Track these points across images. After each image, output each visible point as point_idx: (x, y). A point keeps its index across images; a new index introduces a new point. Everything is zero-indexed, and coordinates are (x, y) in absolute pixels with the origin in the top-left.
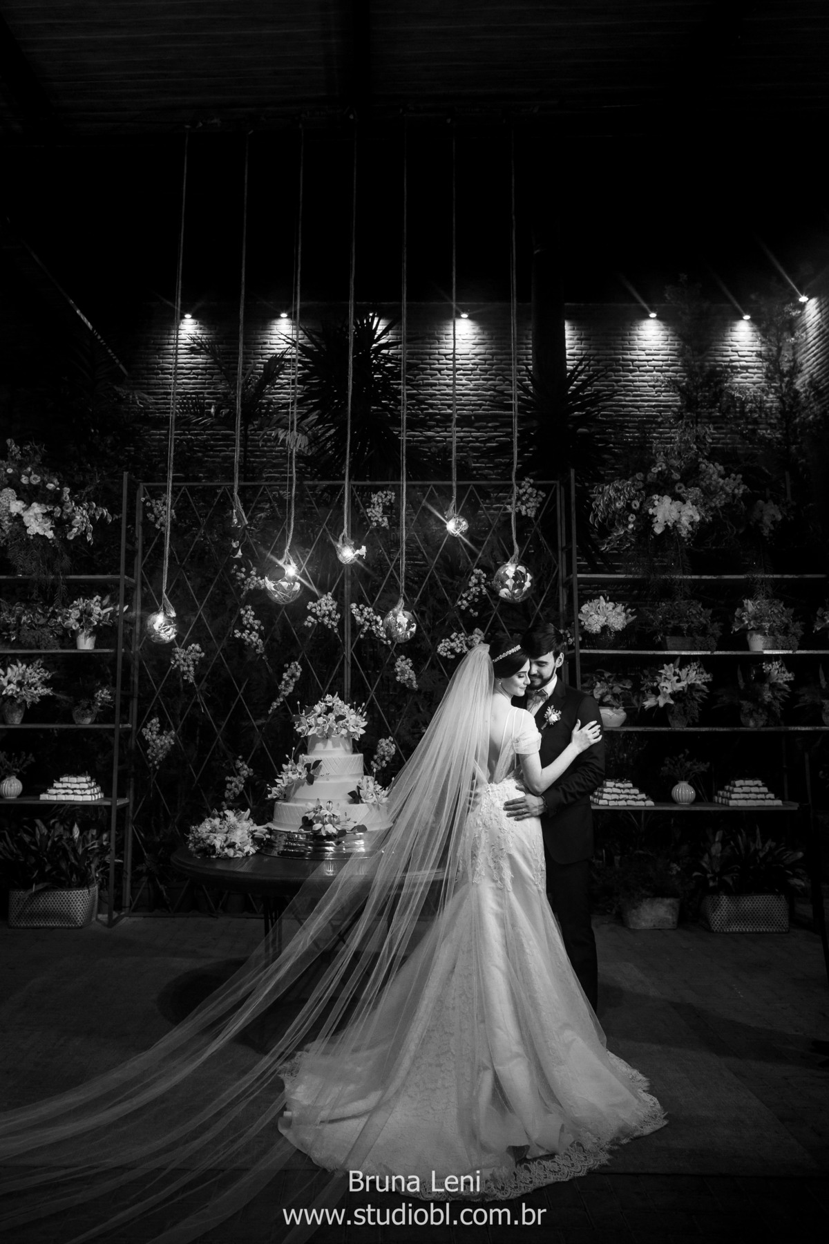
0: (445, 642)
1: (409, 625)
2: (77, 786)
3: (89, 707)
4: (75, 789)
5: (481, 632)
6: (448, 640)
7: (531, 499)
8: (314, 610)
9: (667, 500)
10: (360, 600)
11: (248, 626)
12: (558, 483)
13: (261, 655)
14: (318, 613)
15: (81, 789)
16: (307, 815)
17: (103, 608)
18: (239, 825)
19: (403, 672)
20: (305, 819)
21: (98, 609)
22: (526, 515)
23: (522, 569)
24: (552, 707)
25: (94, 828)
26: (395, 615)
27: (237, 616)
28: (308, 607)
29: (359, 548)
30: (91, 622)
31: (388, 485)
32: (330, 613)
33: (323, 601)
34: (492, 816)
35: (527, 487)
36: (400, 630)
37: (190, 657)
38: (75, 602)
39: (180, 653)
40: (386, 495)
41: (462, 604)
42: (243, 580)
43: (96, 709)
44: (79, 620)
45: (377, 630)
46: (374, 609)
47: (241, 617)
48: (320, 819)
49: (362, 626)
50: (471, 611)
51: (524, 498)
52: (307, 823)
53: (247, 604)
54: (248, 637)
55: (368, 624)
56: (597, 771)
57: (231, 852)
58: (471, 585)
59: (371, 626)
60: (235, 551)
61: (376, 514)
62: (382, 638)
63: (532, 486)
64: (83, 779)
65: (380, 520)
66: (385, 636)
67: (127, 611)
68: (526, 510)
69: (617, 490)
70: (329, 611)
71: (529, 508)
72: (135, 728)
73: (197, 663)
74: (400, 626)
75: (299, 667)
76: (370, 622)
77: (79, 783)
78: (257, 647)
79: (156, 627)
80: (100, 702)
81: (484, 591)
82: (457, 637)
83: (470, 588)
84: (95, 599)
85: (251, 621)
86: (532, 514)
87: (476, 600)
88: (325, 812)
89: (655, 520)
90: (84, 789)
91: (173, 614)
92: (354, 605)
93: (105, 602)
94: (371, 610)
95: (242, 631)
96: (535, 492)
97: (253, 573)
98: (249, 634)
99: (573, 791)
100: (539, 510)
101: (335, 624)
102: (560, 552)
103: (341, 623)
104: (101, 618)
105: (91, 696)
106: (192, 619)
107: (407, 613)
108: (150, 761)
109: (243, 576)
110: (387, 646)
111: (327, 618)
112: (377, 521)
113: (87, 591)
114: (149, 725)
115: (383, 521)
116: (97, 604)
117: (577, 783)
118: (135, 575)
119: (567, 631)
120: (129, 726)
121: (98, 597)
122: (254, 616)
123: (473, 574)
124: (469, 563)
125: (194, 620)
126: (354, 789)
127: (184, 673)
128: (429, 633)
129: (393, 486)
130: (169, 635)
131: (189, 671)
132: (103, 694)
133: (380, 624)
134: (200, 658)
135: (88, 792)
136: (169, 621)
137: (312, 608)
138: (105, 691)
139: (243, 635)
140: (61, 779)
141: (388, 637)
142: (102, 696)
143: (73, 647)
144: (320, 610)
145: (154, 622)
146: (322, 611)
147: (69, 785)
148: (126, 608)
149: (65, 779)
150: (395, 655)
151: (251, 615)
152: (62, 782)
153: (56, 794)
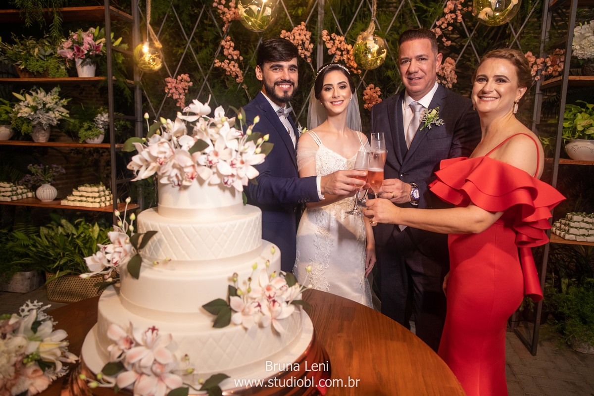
1: (379, 52)
2: (90, 195)
3: (90, 129)
4: (88, 197)
5: (453, 61)
10: (332, 30)
11: (230, 57)
13: (242, 84)
15: (92, 197)
17: (95, 39)
19: (371, 100)
21: (88, 38)
26: (364, 39)
27: (220, 48)
28: (282, 36)
30: (83, 52)
32: (303, 43)
33: (296, 30)
36: (370, 56)
37: (180, 86)
38: (71, 33)
39: (171, 82)
42: (223, 13)
44: (72, 48)
45: (349, 59)
46: (346, 39)
47: (223, 48)
49: (333, 55)
50: (444, 39)
53: (228, 35)
54: (228, 67)
55: (339, 53)
58: (446, 11)
59: (342, 55)
62: (353, 67)
64: (95, 189)
66: (355, 65)
67: (120, 43)
70: (302, 40)
73: (186, 91)
74: (370, 52)
76: (342, 51)
77: (92, 192)
78: (237, 76)
80: (100, 124)
81: (460, 17)
83: (444, 15)
84: (89, 31)
85: (230, 51)
87: (450, 28)
90: (95, 198)
91: (158, 45)
92: (325, 33)
93: (98, 34)
94: (342, 38)
97: (232, 4)
101: (308, 54)
103: (314, 54)
105: (91, 118)
107: (378, 39)
109: (223, 8)
110: (357, 75)
121: (92, 30)
122: (233, 47)
127: (177, 101)
130: (156, 64)
131: (180, 99)
132: (103, 117)
133: (351, 53)
134: (190, 87)
135: (98, 200)
136: (154, 51)
138: (105, 115)
139: (223, 64)
140: (79, 188)
141: (359, 65)
142: (103, 119)
143: (76, 75)
144: (294, 39)
145: (142, 54)
146: (295, 41)
147: (84, 194)
148: (120, 39)
149: (81, 188)
150: (364, 83)
151: (230, 46)
152: (79, 191)
153: (73, 201)
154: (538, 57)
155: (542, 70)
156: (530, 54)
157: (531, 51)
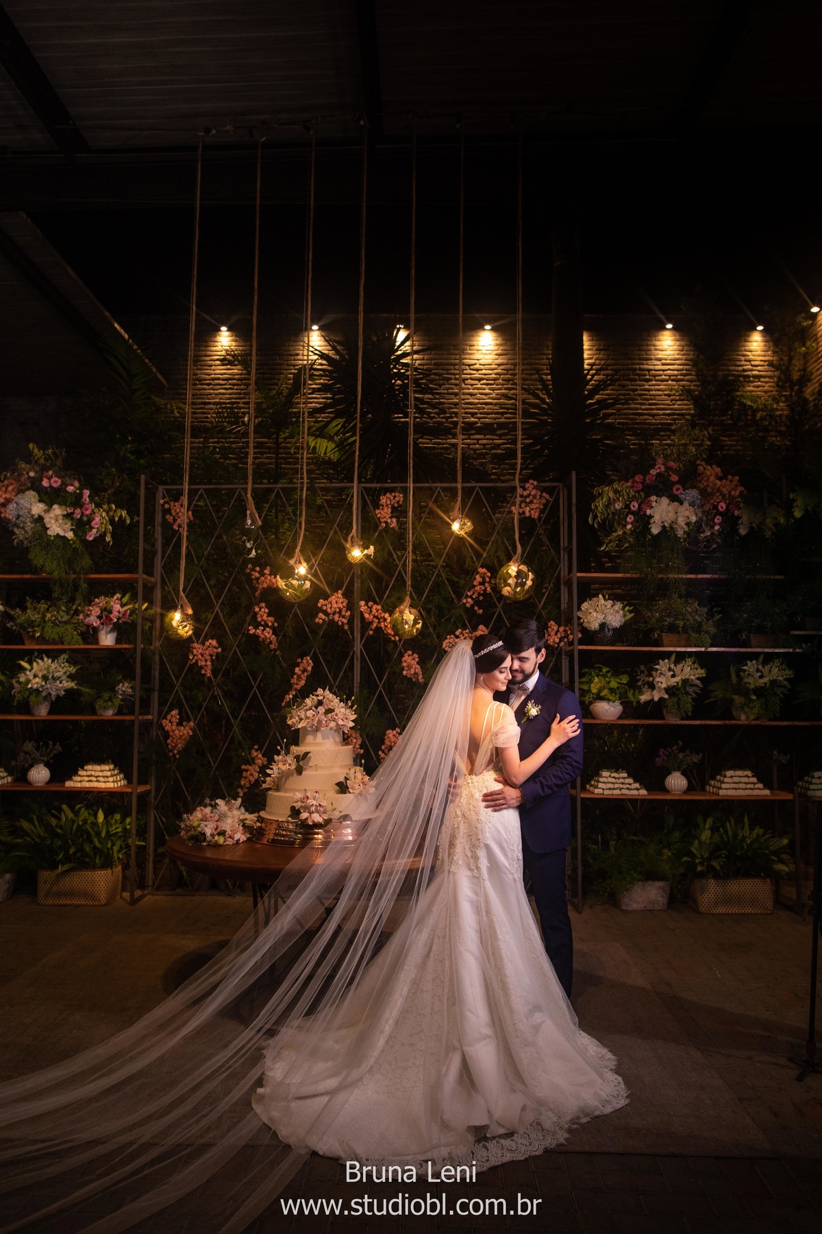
0: (450, 638)
1: (415, 622)
2: (101, 774)
3: (110, 699)
4: (99, 776)
5: (484, 629)
6: (452, 636)
7: (535, 501)
8: (324, 608)
9: (665, 501)
10: (369, 598)
11: (263, 623)
12: (560, 485)
13: (275, 650)
14: (329, 610)
15: (103, 777)
16: (294, 805)
17: (122, 606)
18: (229, 814)
19: (409, 667)
20: (293, 808)
21: (117, 606)
22: (530, 517)
23: (524, 568)
24: (533, 701)
25: (117, 813)
26: (402, 613)
27: (252, 614)
28: (319, 605)
29: (368, 548)
30: (111, 620)
31: (397, 487)
32: (340, 611)
33: (333, 599)
34: (471, 808)
35: (530, 489)
36: (407, 627)
37: (207, 652)
38: (96, 600)
39: (197, 648)
40: (395, 497)
41: (467, 602)
42: (257, 579)
43: (117, 702)
44: (100, 617)
45: (386, 626)
46: (382, 606)
47: (255, 614)
48: (307, 808)
49: (371, 623)
50: (476, 608)
51: (528, 500)
52: (295, 812)
53: (261, 601)
54: (262, 633)
55: (377, 621)
56: (574, 764)
57: (221, 840)
58: (475, 583)
59: (379, 622)
60: (250, 550)
61: (384, 514)
62: (390, 634)
63: (535, 488)
64: (107, 767)
65: (389, 521)
66: (392, 633)
67: (146, 609)
68: (530, 512)
69: (616, 492)
70: (339, 608)
71: (533, 509)
72: (155, 720)
73: (214, 658)
74: (407, 623)
75: (310, 662)
76: (379, 619)
77: (102, 771)
78: (271, 643)
79: (175, 623)
80: (121, 695)
81: (489, 589)
82: (461, 633)
83: (474, 586)
84: (115, 597)
85: (265, 617)
86: (535, 515)
87: (481, 598)
88: (311, 802)
89: (652, 521)
90: (107, 777)
91: (190, 612)
92: (362, 603)
93: (125, 600)
94: (379, 607)
95: (256, 628)
96: (539, 493)
97: (267, 571)
98: (263, 630)
99: (550, 783)
100: (542, 512)
101: (345, 621)
102: (562, 552)
103: (351, 621)
104: (121, 615)
105: (113, 689)
106: (209, 616)
107: (413, 610)
108: (171, 751)
109: (257, 575)
110: (395, 642)
111: (337, 615)
112: (386, 523)
113: (108, 589)
114: (169, 717)
115: (392, 521)
116: (117, 601)
117: (554, 776)
118: (155, 574)
119: (567, 628)
120: (150, 717)
121: (118, 595)
122: (268, 613)
123: (478, 573)
124: (474, 563)
125: (211, 617)
126: (342, 780)
127: (202, 668)
128: (435, 630)
129: (402, 487)
130: (185, 631)
131: (206, 666)
132: (124, 688)
133: (388, 621)
134: (217, 653)
135: (111, 779)
136: (186, 617)
137: (322, 606)
138: (126, 684)
139: (258, 631)
140: (85, 767)
141: (396, 634)
142: (123, 689)
143: (96, 641)
144: (331, 608)
145: (172, 619)
146: (333, 609)
147: (93, 773)
148: (146, 605)
149: (89, 767)
150: (402, 650)
151: (265, 612)
152: (86, 770)
153: (81, 781)
154: (559, 626)
155: (564, 637)
156: (552, 623)
157: (553, 621)
